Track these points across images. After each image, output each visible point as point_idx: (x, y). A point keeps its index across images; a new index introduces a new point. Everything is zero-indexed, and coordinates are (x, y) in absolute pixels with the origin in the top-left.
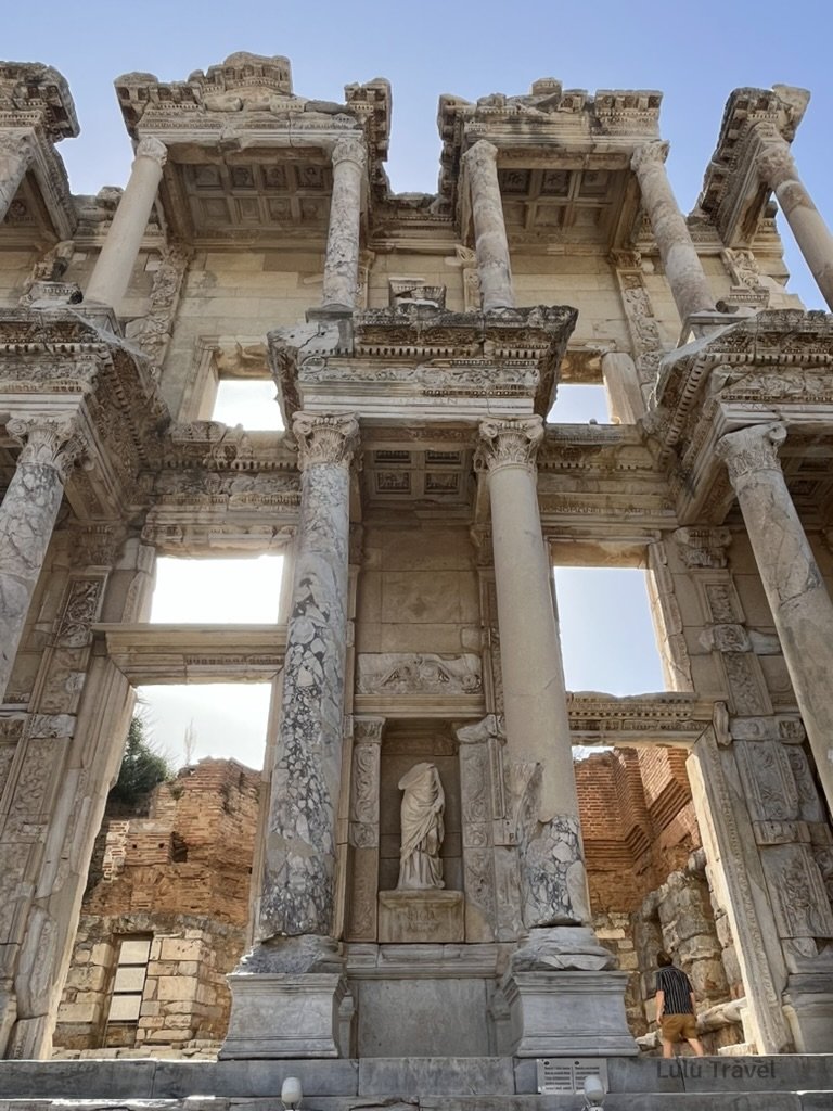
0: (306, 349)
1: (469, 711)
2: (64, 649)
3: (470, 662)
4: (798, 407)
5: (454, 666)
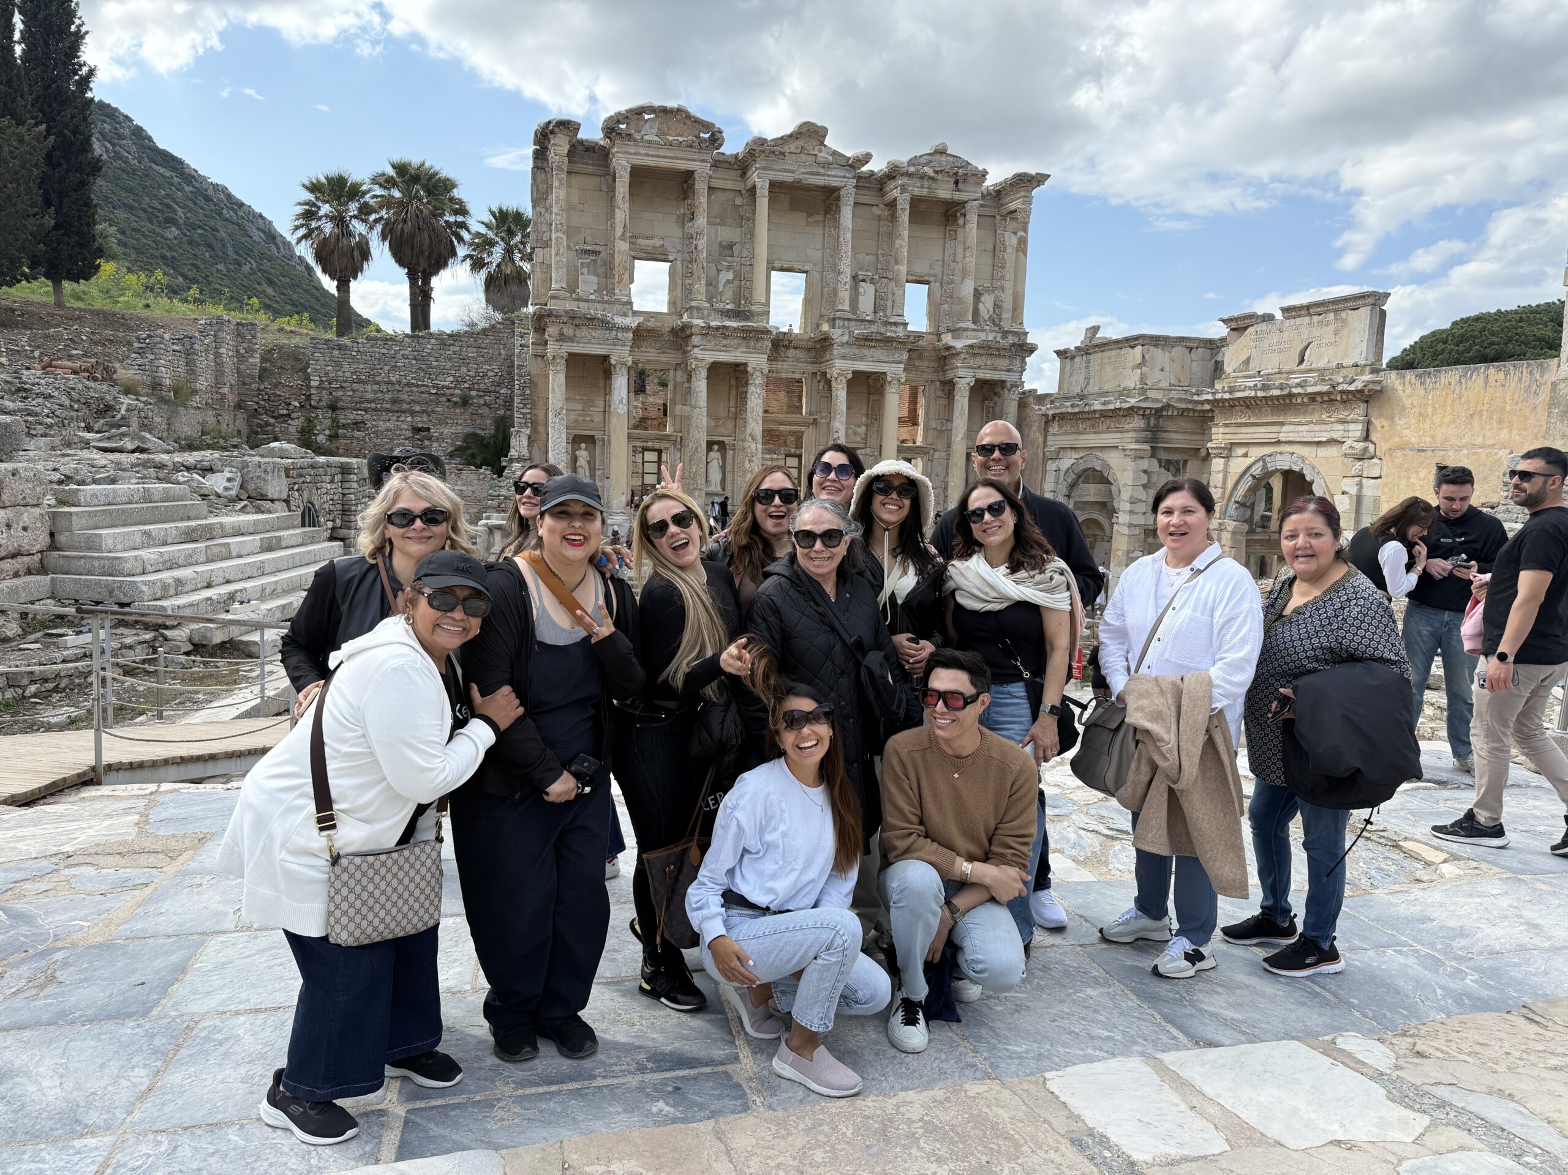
0: (837, 340)
2: (741, 419)
3: (863, 429)
4: (981, 371)
5: (858, 430)
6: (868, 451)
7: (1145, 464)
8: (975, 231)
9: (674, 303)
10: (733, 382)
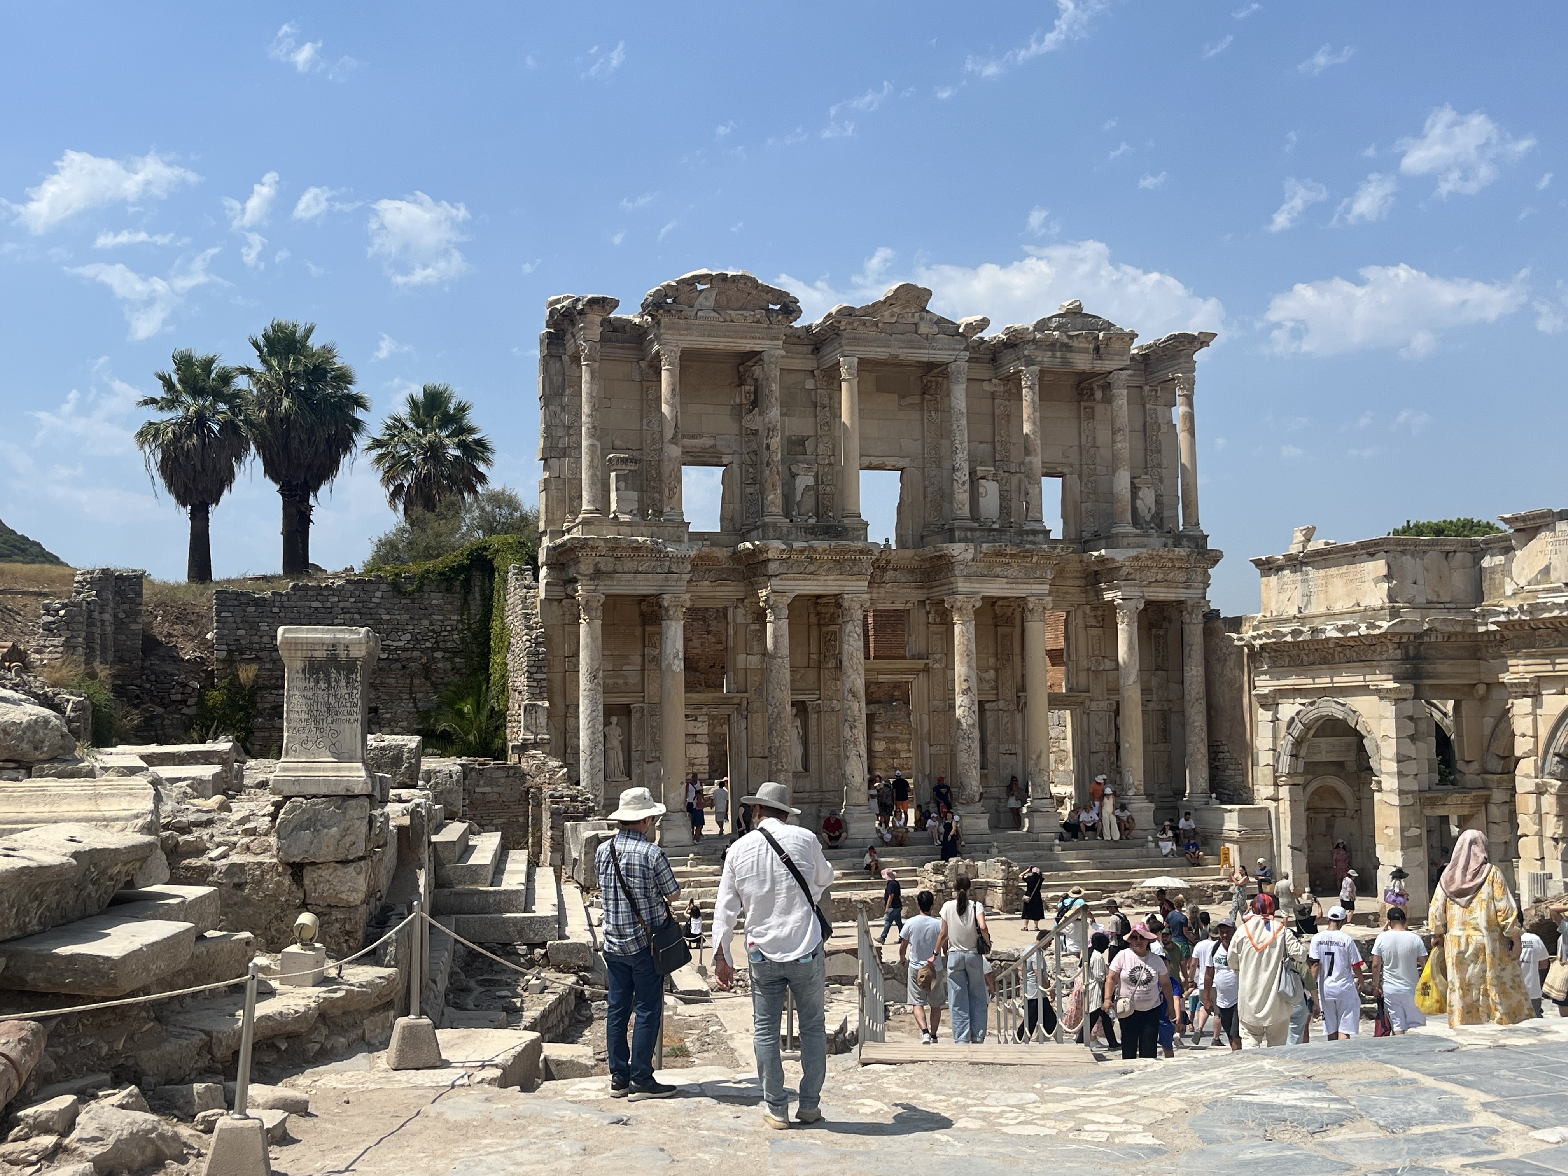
0: (959, 558)
1: (993, 698)
2: (827, 669)
3: (992, 673)
4: (1151, 589)
5: (984, 675)
6: (1002, 704)
7: (1409, 708)
8: (1125, 408)
9: (732, 519)
10: (814, 620)
